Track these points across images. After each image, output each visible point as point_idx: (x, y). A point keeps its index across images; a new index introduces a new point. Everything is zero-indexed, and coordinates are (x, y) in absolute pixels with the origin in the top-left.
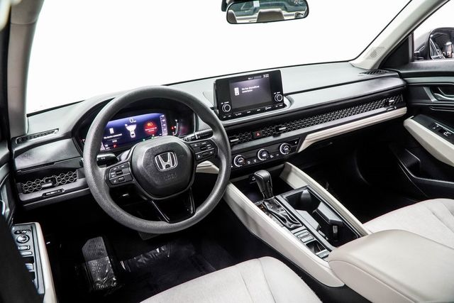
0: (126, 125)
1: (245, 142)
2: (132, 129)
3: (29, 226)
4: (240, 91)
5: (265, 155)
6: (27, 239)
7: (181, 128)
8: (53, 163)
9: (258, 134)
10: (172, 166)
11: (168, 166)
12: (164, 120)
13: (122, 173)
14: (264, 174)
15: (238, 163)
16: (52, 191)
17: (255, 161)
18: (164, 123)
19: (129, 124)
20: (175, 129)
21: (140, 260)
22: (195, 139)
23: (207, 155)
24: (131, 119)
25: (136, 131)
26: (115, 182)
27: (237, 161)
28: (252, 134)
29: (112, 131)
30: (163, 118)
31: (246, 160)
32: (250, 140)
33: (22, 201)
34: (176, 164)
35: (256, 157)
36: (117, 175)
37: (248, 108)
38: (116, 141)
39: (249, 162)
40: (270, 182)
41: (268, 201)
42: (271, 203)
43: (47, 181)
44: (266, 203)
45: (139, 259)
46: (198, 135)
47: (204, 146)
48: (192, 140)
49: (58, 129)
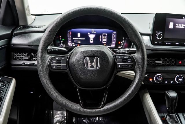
0: (89, 33)
1: (168, 65)
2: (92, 37)
3: (9, 79)
4: (174, 26)
5: (181, 80)
6: (5, 86)
7: (125, 44)
8: (32, 45)
9: (180, 63)
10: (95, 68)
11: (92, 67)
12: (115, 36)
13: (61, 63)
14: (173, 94)
15: (156, 80)
16: (28, 63)
17: (172, 82)
18: (114, 38)
19: (91, 33)
20: (121, 44)
21: (84, 121)
22: (124, 53)
23: (127, 67)
24: (93, 30)
25: (94, 39)
26: (54, 67)
27: (156, 78)
28: (175, 61)
29: (79, 35)
30: (115, 34)
31: (164, 79)
32: (173, 65)
33: (12, 64)
34: (98, 67)
35: (174, 80)
36: (57, 63)
37: (178, 40)
38: (80, 42)
39: (166, 82)
40: (175, 102)
41: (169, 116)
42: (172, 118)
43: (28, 56)
44: (168, 117)
45: (84, 119)
46: (127, 51)
47: (126, 59)
48: (123, 53)
49: (45, 26)
